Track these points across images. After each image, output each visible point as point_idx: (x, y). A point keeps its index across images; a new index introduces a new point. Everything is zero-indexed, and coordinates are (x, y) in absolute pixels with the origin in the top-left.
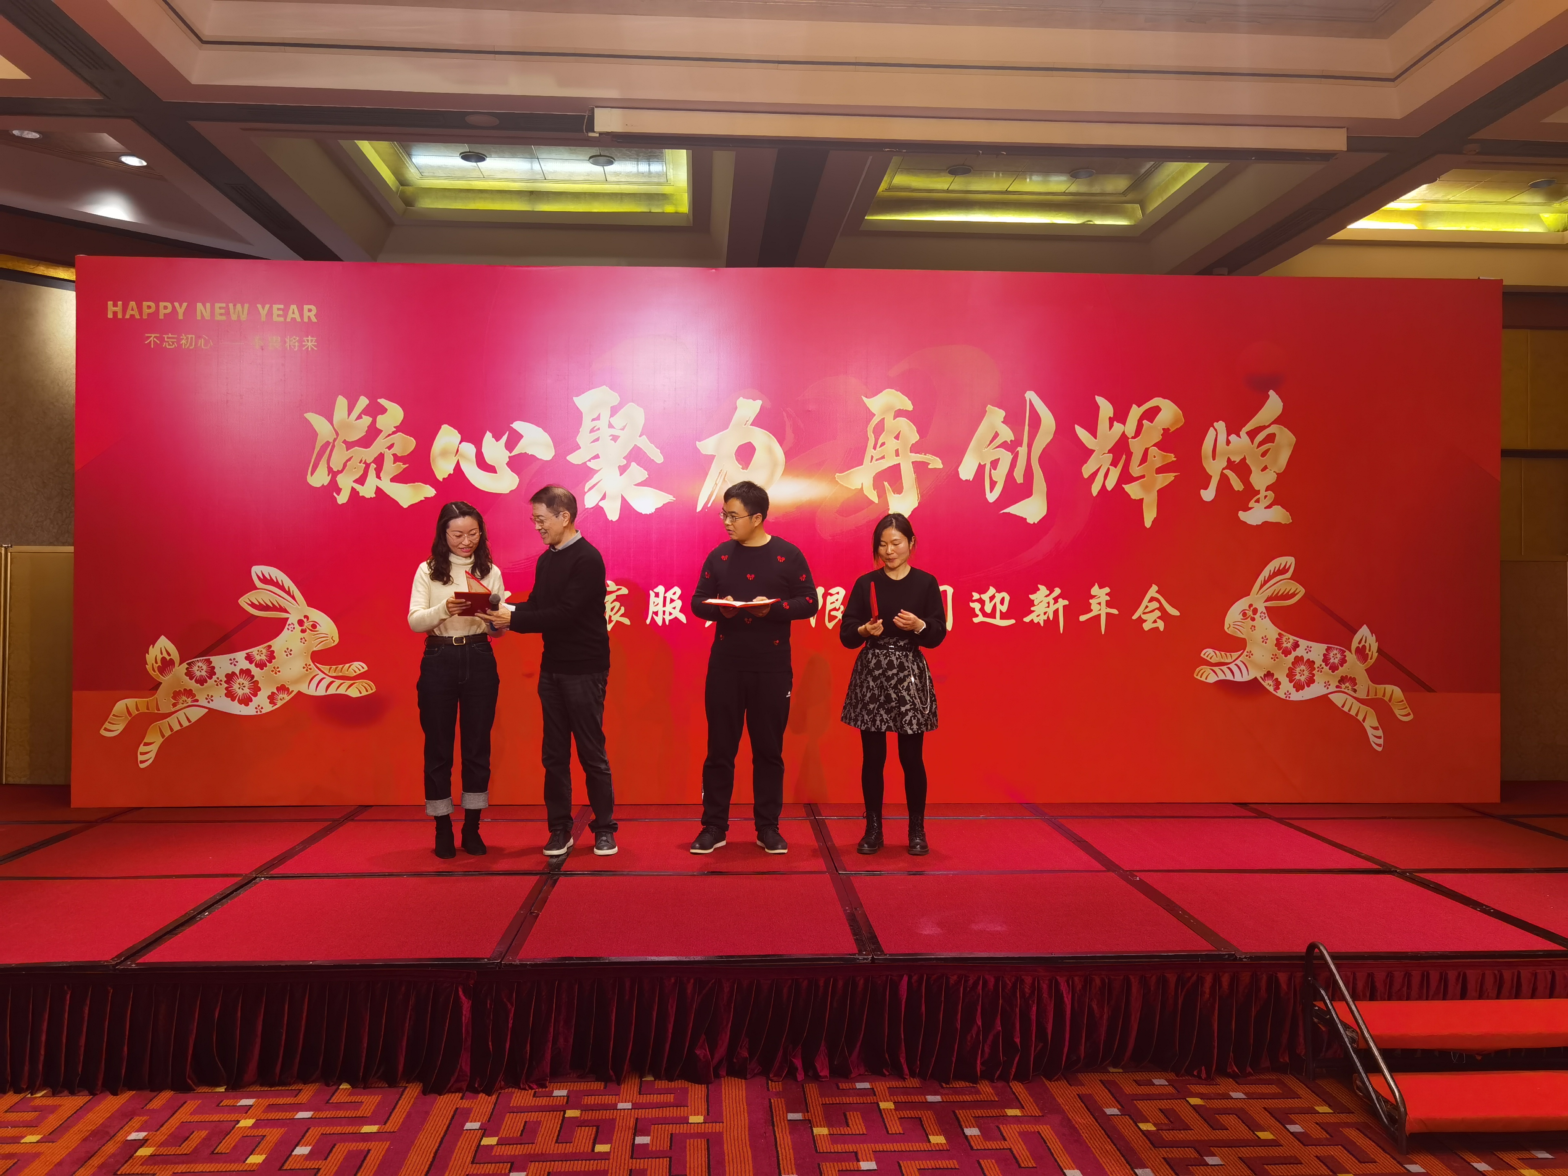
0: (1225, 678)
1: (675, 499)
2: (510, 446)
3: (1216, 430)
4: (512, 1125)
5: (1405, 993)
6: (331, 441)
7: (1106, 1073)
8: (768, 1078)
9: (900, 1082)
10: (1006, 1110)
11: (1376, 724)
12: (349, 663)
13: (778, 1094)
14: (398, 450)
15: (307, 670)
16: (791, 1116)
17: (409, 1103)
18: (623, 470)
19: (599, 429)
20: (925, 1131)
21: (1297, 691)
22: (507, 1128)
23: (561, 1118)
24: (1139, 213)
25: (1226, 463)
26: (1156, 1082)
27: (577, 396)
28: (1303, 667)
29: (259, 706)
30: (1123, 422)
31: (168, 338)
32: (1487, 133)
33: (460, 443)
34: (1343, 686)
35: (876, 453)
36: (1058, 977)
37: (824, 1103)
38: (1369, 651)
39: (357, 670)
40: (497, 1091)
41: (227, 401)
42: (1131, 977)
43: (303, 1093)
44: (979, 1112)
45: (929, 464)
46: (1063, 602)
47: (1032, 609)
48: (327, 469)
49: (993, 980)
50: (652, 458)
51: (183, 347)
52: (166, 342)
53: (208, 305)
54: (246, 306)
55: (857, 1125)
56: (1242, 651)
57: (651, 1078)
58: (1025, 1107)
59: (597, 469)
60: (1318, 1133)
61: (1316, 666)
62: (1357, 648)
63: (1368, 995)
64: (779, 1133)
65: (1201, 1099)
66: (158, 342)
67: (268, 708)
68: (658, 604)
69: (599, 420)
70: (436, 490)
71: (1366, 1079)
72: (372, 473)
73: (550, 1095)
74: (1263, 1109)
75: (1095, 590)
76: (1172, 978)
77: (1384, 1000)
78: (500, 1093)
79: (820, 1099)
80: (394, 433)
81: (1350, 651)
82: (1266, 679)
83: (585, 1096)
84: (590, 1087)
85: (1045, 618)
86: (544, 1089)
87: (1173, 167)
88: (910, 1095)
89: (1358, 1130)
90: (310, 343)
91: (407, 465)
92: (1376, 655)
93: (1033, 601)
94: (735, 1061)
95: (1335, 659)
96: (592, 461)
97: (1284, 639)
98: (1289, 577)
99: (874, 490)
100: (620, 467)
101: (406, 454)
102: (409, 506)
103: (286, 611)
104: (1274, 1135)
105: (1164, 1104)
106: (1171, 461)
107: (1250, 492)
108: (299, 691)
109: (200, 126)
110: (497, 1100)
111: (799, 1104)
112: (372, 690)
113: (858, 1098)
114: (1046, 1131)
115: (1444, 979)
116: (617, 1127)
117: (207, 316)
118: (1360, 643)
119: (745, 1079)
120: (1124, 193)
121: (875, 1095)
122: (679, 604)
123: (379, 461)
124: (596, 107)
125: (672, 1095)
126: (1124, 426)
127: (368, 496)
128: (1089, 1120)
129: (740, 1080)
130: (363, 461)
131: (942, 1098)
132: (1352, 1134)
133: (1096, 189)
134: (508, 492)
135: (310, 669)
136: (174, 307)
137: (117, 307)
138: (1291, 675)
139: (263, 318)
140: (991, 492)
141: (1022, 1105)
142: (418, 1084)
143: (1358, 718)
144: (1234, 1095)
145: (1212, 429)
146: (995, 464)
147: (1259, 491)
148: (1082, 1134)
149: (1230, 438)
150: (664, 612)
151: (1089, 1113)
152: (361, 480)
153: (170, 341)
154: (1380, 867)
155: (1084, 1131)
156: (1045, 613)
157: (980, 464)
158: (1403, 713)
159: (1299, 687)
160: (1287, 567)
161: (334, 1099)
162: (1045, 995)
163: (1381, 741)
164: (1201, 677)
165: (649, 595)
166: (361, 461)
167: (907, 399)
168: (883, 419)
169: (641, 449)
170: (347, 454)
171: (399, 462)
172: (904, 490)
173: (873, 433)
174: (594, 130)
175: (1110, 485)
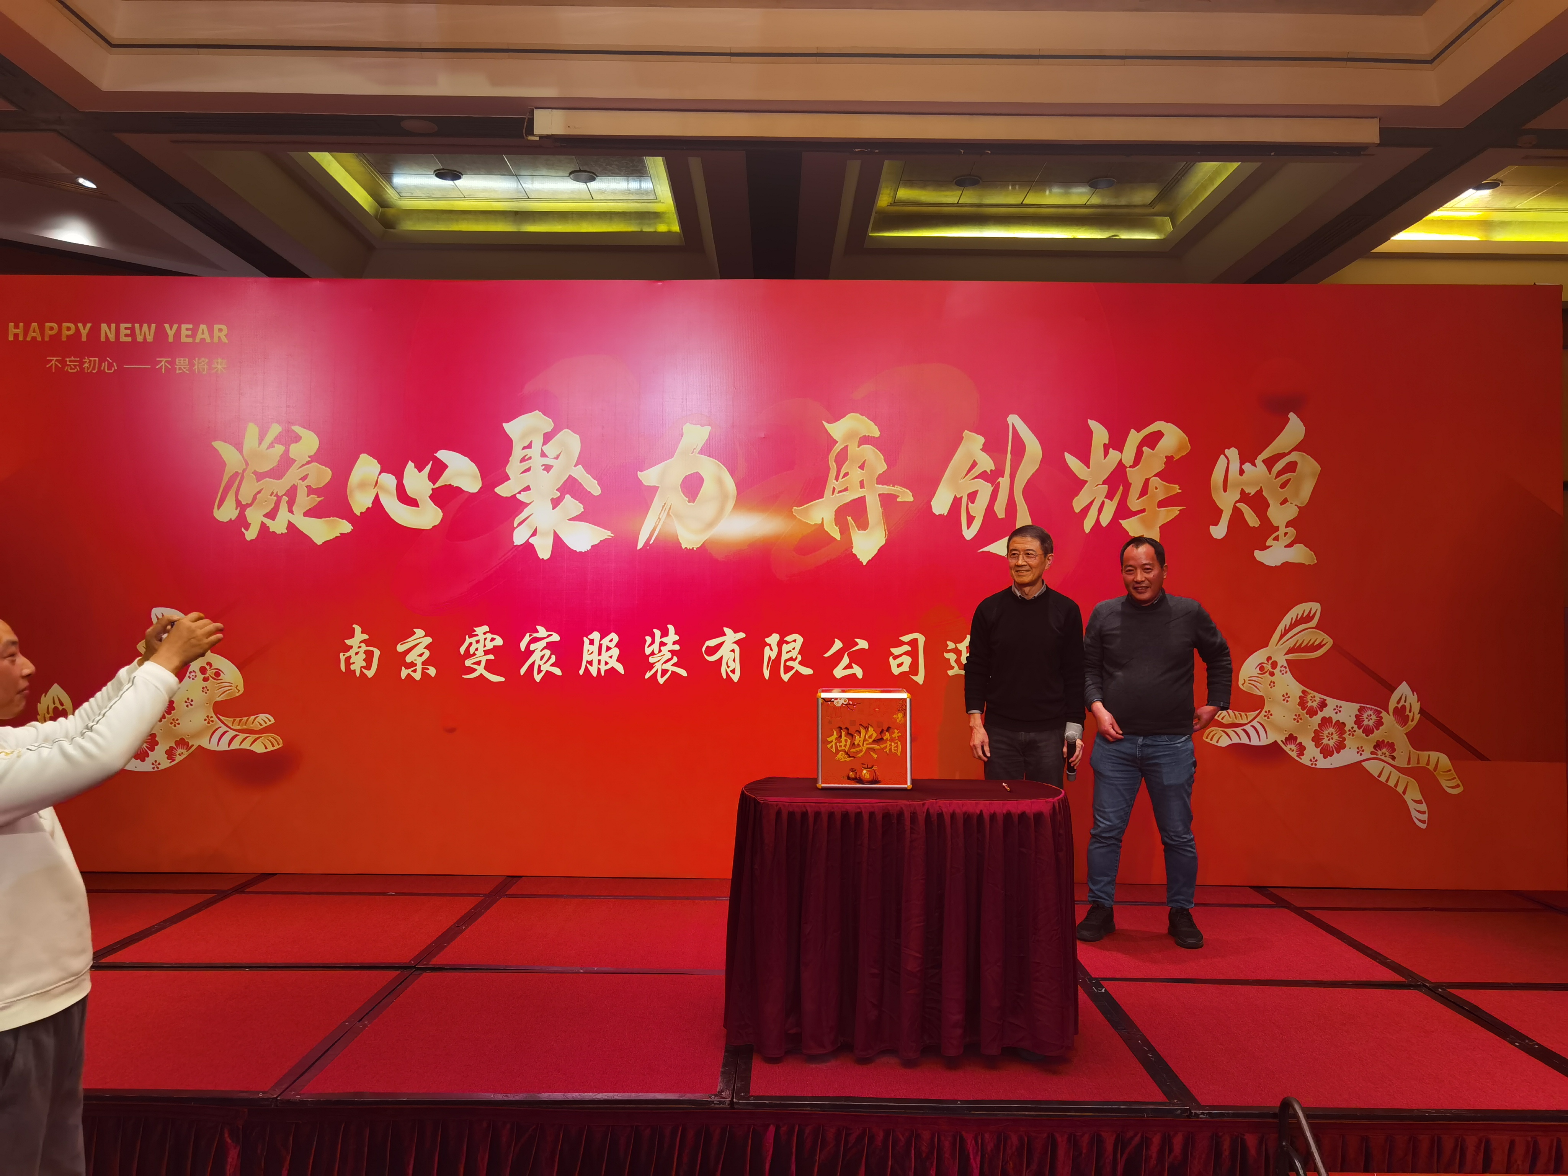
0: (1240, 742)
1: (613, 535)
2: (433, 477)
3: (1227, 458)
6: (240, 471)
11: (1419, 797)
14: (312, 482)
15: (208, 723)
18: (556, 503)
19: (530, 458)
21: (1325, 757)
24: (1170, 228)
25: (1238, 496)
27: (508, 422)
28: (1331, 730)
29: (156, 761)
30: (1120, 449)
31: (70, 361)
33: (380, 474)
34: (1379, 752)
35: (838, 485)
38: (1410, 711)
39: (263, 723)
42: (1057, 1135)
45: (898, 496)
48: (235, 502)
50: (589, 490)
51: (86, 371)
52: (70, 365)
53: (113, 326)
54: (153, 326)
56: (1260, 710)
59: (528, 502)
61: (1346, 729)
62: (1396, 709)
66: (60, 366)
67: (165, 764)
68: (592, 652)
69: (531, 448)
70: (352, 526)
72: (284, 507)
76: (1109, 1139)
80: (308, 463)
81: (1388, 713)
82: (1288, 744)
87: (1205, 168)
90: (220, 365)
91: (323, 498)
92: (1417, 717)
96: (522, 493)
97: (1309, 697)
98: (1314, 626)
99: (836, 525)
100: (553, 500)
101: (321, 486)
102: (323, 543)
106: (1176, 492)
107: (1268, 529)
108: (199, 746)
109: (128, 139)
112: (279, 744)
115: (1460, 1147)
117: (112, 337)
118: (1398, 702)
120: (1151, 205)
122: (616, 652)
123: (292, 494)
124: (537, 108)
126: (1122, 453)
127: (279, 532)
130: (275, 494)
133: (1123, 201)
134: (428, 526)
135: (212, 721)
136: (77, 329)
137: (19, 329)
138: (1317, 739)
139: (171, 340)
140: (968, 528)
143: (1397, 789)
145: (1222, 456)
146: (972, 497)
147: (1278, 527)
149: (1243, 467)
150: (599, 661)
152: (272, 515)
157: (955, 496)
158: (1451, 785)
159: (1327, 752)
160: (1311, 615)
162: (947, 1155)
163: (1425, 817)
164: (1211, 740)
165: (583, 642)
166: (272, 493)
167: (873, 424)
168: (846, 447)
169: (577, 480)
170: (257, 486)
171: (313, 494)
172: (869, 526)
173: (835, 462)
174: (535, 133)
175: (1105, 520)
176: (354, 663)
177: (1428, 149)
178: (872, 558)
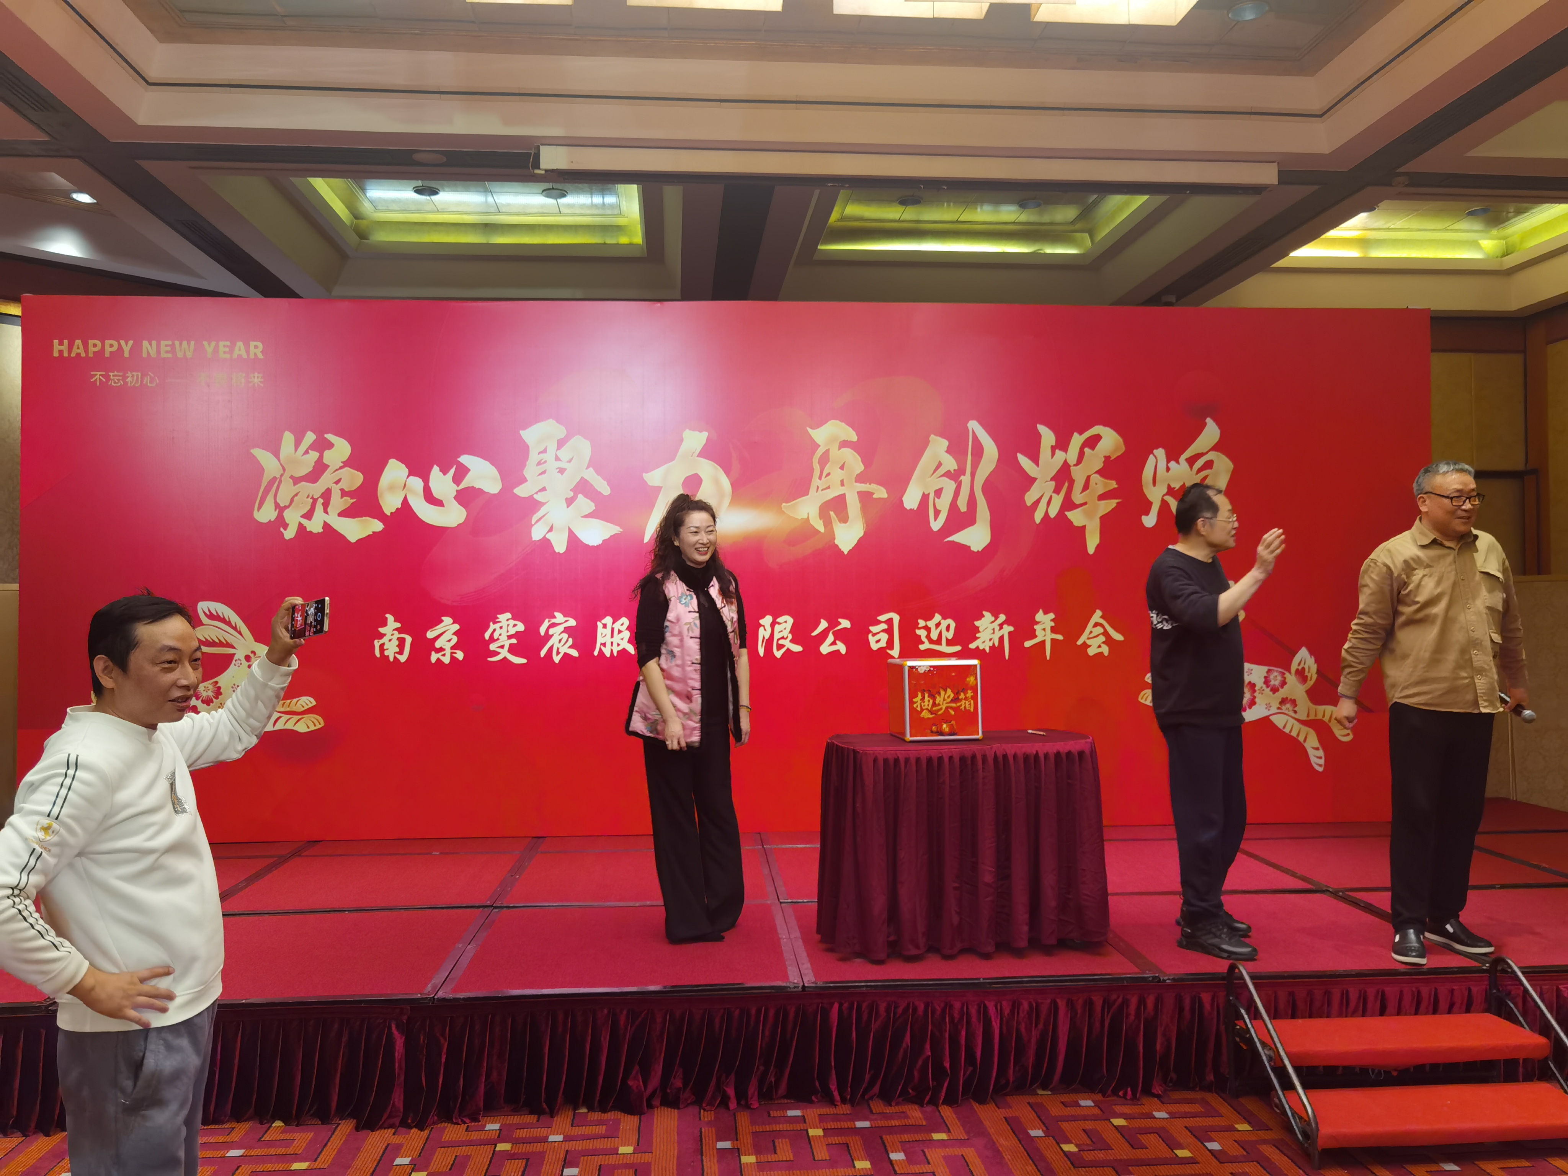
1: (622, 530)
2: (457, 480)
3: (1155, 457)
4: (442, 1159)
5: (1326, 1011)
6: (278, 476)
7: (1034, 1095)
8: (701, 1107)
9: (831, 1109)
10: (933, 1134)
11: (1317, 744)
12: (298, 697)
13: (709, 1124)
14: (346, 485)
16: (721, 1145)
17: (341, 1140)
18: (570, 502)
19: (545, 462)
20: (851, 1156)
22: (436, 1163)
23: (492, 1152)
24: (1088, 242)
25: (1165, 490)
26: (1083, 1103)
27: (524, 429)
30: (1065, 449)
31: (113, 376)
32: (1412, 166)
33: (408, 477)
34: (1284, 707)
35: (821, 484)
36: (986, 1002)
37: (754, 1131)
38: (1309, 672)
39: (304, 704)
40: (430, 1126)
41: (173, 438)
42: (1058, 1001)
43: (235, 1132)
44: (906, 1137)
45: (873, 494)
46: (1008, 629)
47: (978, 635)
48: (274, 505)
49: (922, 1006)
50: (599, 490)
51: (129, 385)
52: (114, 380)
53: (154, 343)
54: (192, 343)
55: (785, 1152)
57: (584, 1110)
58: (952, 1131)
59: (543, 501)
60: (1236, 1151)
61: (1257, 688)
62: (1297, 670)
63: (1290, 1013)
64: (706, 1162)
65: (1124, 1119)
66: (104, 380)
68: (605, 635)
69: (546, 453)
70: (383, 525)
71: (1282, 1096)
72: (319, 508)
73: (482, 1129)
74: (1184, 1129)
75: (1040, 616)
76: (1098, 1001)
77: (1305, 1018)
78: (432, 1128)
79: (750, 1127)
80: (341, 468)
81: (1291, 674)
83: (517, 1129)
84: (523, 1120)
85: (991, 645)
86: (476, 1124)
87: (1115, 200)
88: (839, 1121)
89: (1274, 1145)
90: (257, 379)
91: (355, 500)
92: (1315, 677)
93: (978, 628)
94: (669, 1091)
95: (1275, 681)
99: (820, 519)
100: (567, 499)
101: (353, 489)
102: (357, 541)
103: (233, 647)
104: (1192, 1153)
105: (1089, 1125)
106: (1112, 488)
109: (148, 165)
110: (429, 1136)
111: (731, 1133)
112: (320, 724)
113: (788, 1125)
114: (970, 1154)
115: (1363, 997)
116: (546, 1160)
117: (153, 353)
118: (1299, 664)
119: (678, 1108)
120: (1073, 223)
121: (805, 1122)
122: (627, 635)
123: (327, 495)
124: (542, 145)
125: (604, 1127)
126: (1066, 454)
127: (315, 531)
128: (1014, 1142)
129: (673, 1110)
130: (311, 496)
131: (871, 1124)
132: (1269, 1151)
133: (1046, 218)
134: (455, 525)
136: (120, 344)
137: (63, 345)
139: (209, 355)
140: (935, 520)
141: (949, 1129)
142: (352, 1120)
143: (1299, 739)
144: (1157, 1114)
145: (1151, 456)
146: (938, 493)
148: (1005, 1156)
149: (1169, 465)
150: (612, 643)
151: (1014, 1136)
152: (309, 515)
153: (115, 379)
154: (1312, 887)
155: (1006, 1153)
156: (990, 640)
157: (924, 493)
158: (1343, 734)
161: (266, 1138)
162: (974, 1019)
163: (1322, 762)
164: (1145, 701)
165: (597, 626)
166: (308, 497)
167: (850, 429)
168: (829, 449)
169: (588, 481)
170: (295, 489)
171: (347, 496)
172: (849, 520)
173: (819, 463)
174: (541, 168)
175: (1053, 512)
176: (387, 649)
177: (1316, 187)
178: (853, 548)
